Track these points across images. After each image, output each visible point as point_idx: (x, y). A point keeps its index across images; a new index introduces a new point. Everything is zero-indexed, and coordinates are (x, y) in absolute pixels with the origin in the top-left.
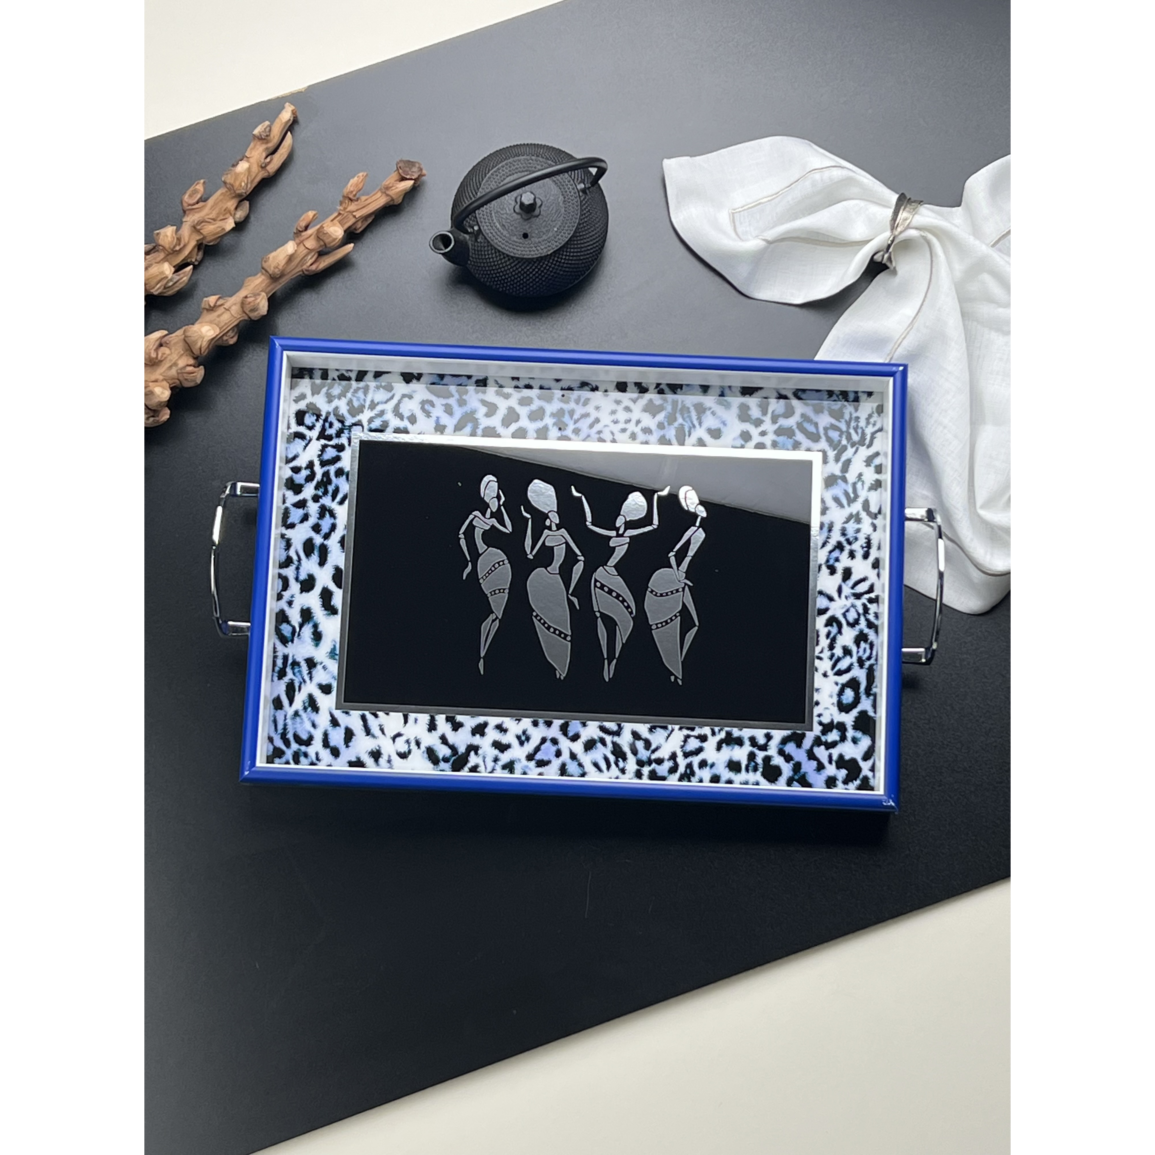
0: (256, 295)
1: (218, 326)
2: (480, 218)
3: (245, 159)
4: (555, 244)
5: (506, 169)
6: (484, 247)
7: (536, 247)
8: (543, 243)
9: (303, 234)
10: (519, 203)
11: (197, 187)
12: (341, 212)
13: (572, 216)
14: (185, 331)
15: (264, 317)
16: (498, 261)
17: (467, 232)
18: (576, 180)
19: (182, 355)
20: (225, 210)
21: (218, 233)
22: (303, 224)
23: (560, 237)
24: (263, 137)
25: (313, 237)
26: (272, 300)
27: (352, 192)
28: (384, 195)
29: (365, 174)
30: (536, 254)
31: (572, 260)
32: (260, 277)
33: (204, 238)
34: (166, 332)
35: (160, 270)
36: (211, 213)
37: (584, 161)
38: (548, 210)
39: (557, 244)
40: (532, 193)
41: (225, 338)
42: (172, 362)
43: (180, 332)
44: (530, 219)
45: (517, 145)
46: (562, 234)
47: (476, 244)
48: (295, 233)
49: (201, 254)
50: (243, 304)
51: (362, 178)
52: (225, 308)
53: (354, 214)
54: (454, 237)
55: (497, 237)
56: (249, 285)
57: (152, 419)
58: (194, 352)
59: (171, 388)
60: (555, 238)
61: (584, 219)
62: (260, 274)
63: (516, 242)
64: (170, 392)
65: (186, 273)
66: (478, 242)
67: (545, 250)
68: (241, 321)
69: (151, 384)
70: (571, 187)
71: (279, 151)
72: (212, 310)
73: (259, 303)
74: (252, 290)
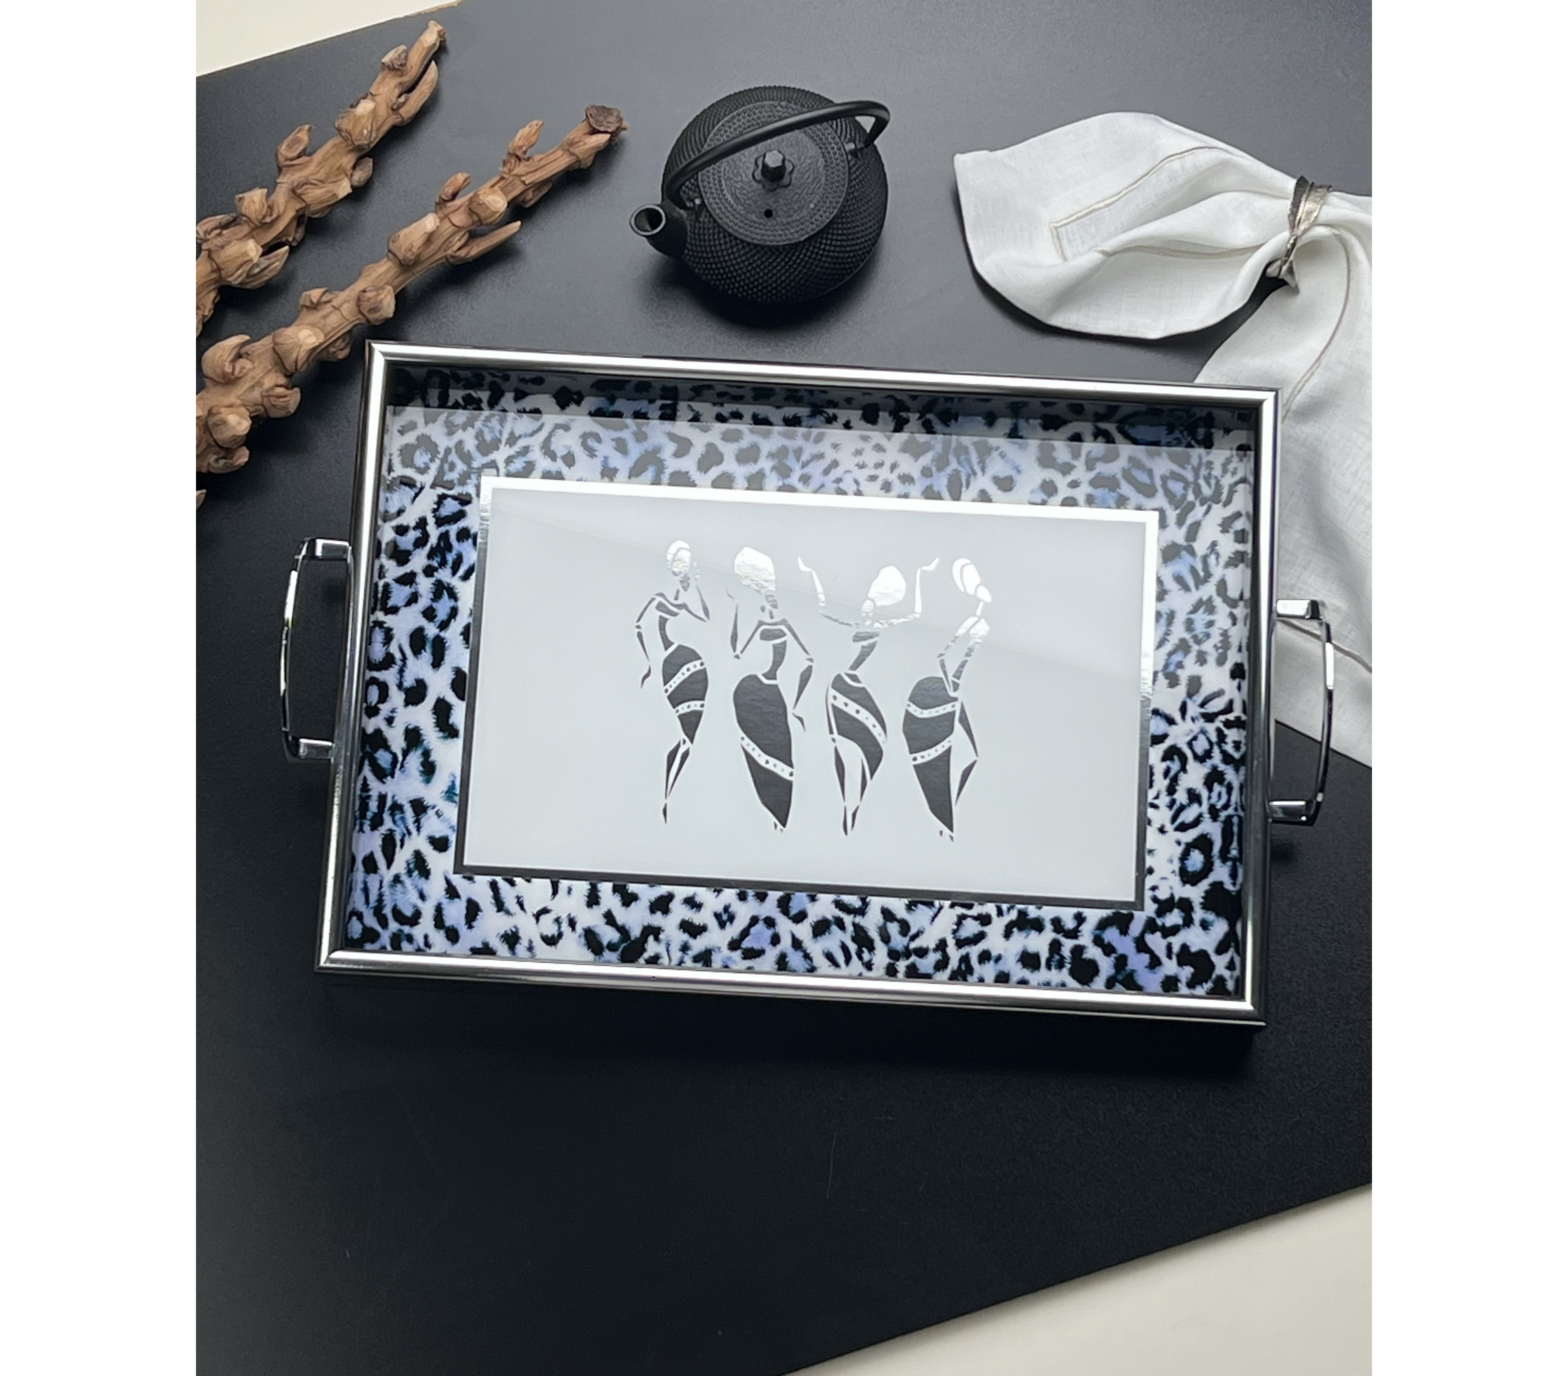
0: (378, 289)
1: (322, 330)
2: (704, 187)
3: (369, 96)
4: (811, 226)
5: (744, 118)
6: (709, 229)
7: (782, 230)
8: (794, 225)
9: (449, 204)
10: (760, 165)
11: (299, 135)
12: (505, 176)
13: (837, 187)
14: (274, 338)
15: (387, 321)
16: (727, 250)
17: (684, 207)
18: (843, 137)
19: (270, 371)
20: (338, 169)
21: (327, 201)
22: (450, 191)
23: (817, 217)
24: (396, 67)
25: (462, 209)
26: (400, 297)
27: (521, 147)
28: (567, 153)
29: (540, 123)
30: (783, 241)
31: (833, 251)
32: (385, 263)
33: (308, 206)
34: (247, 338)
35: (243, 250)
36: (318, 172)
37: (856, 106)
38: (802, 178)
39: (814, 226)
40: (780, 152)
42: (255, 381)
43: (267, 341)
44: (774, 190)
45: (760, 88)
46: (821, 212)
47: (697, 224)
48: (437, 204)
49: (301, 230)
50: (359, 300)
51: (535, 128)
52: (333, 306)
53: (523, 178)
54: (665, 214)
55: (727, 214)
56: (369, 275)
57: (222, 462)
58: (287, 366)
59: (252, 418)
60: (811, 218)
61: (853, 192)
62: (386, 259)
63: (755, 222)
64: (250, 422)
65: (280, 257)
66: (700, 222)
67: (796, 236)
68: (355, 326)
69: (223, 410)
70: (836, 147)
71: (418, 88)
72: (315, 308)
73: (382, 300)
74: (373, 282)
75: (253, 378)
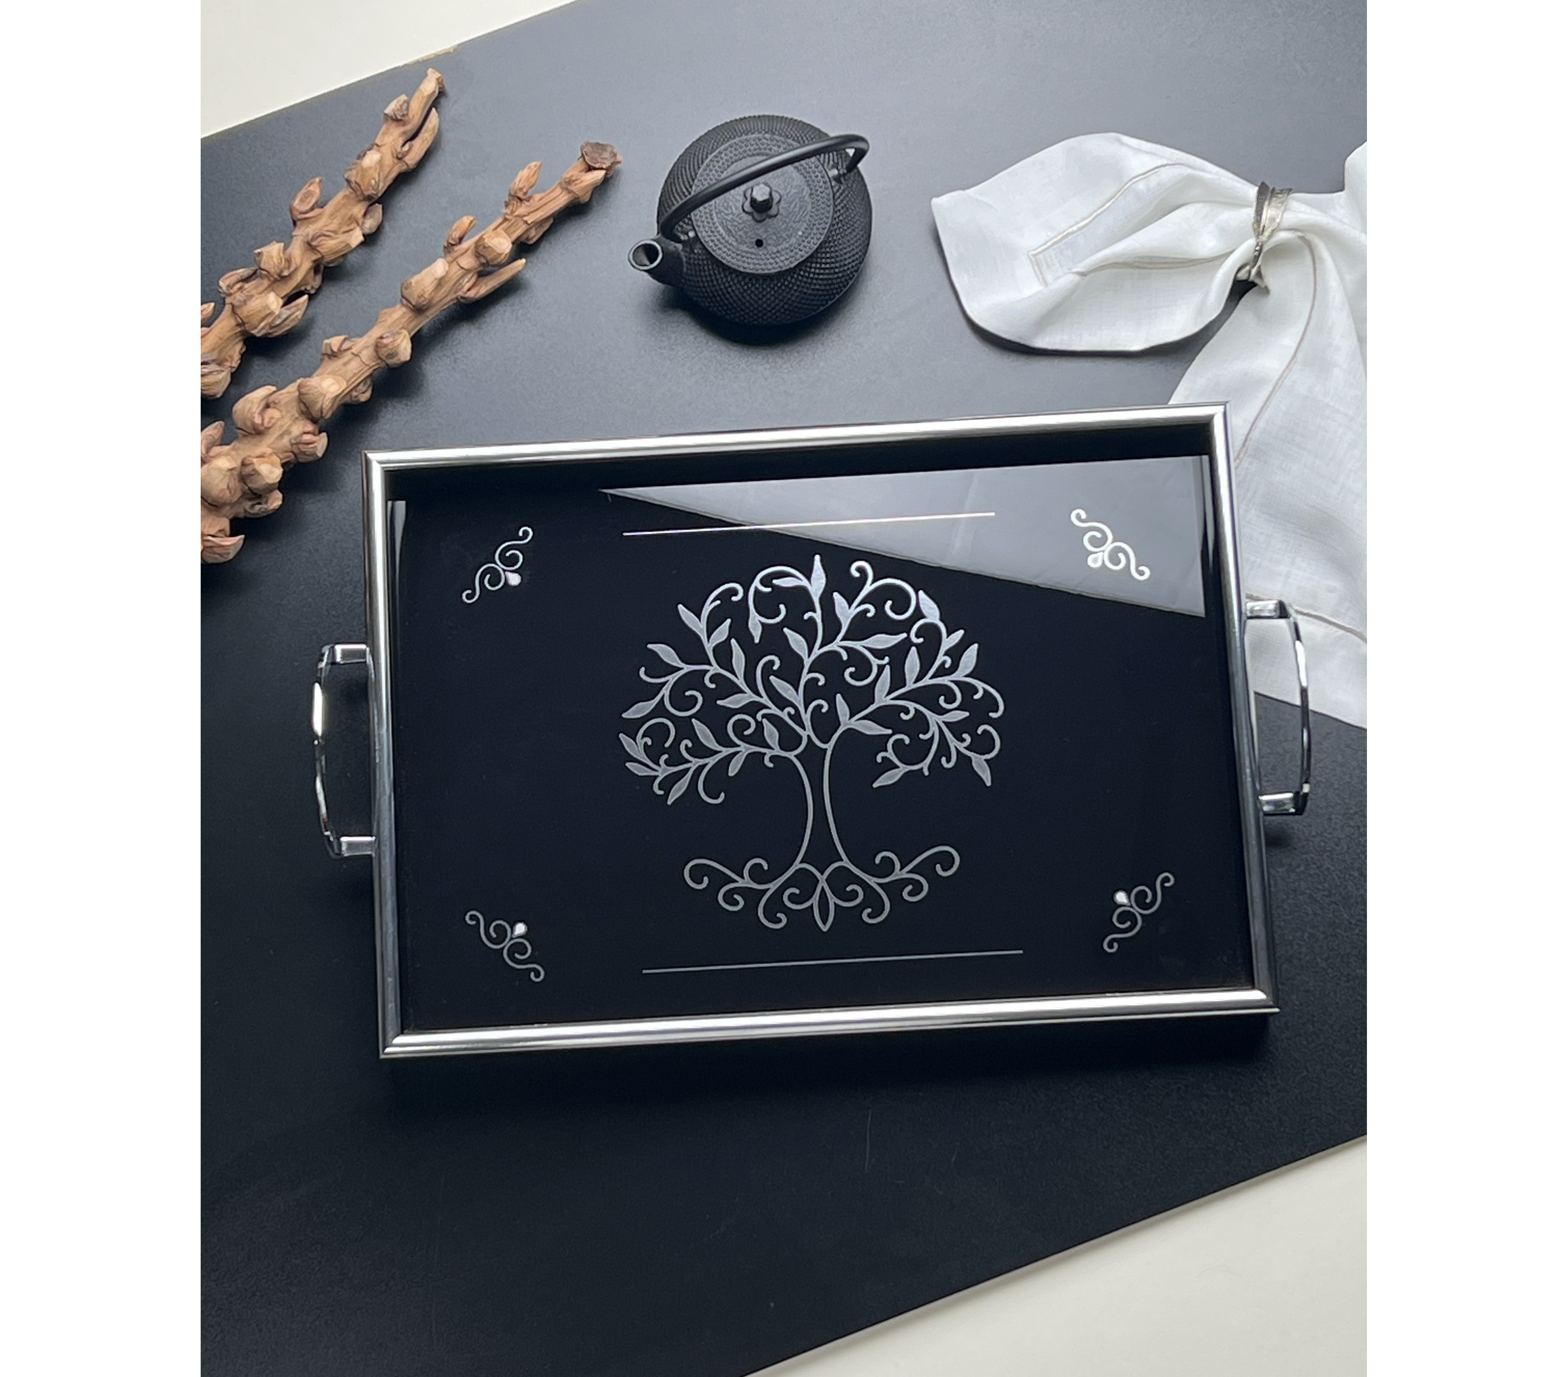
0: (394, 334)
1: (344, 378)
2: (697, 221)
3: (375, 147)
4: (800, 253)
5: (731, 152)
6: (704, 260)
7: (773, 258)
8: (783, 253)
9: (456, 248)
10: (749, 199)
11: (311, 188)
12: (507, 217)
13: (823, 214)
14: (299, 386)
15: (406, 363)
16: (722, 279)
17: (679, 241)
18: (826, 165)
19: (297, 419)
20: (350, 218)
21: (341, 251)
22: (457, 235)
23: (805, 243)
24: (399, 117)
25: (469, 252)
26: (416, 340)
27: (521, 189)
28: (565, 191)
29: (539, 163)
30: (774, 268)
31: (823, 274)
32: (400, 308)
33: (323, 257)
34: (274, 388)
35: (264, 304)
36: (331, 223)
37: (839, 140)
38: (789, 207)
39: (803, 253)
40: (766, 184)
41: (354, 394)
42: (284, 429)
43: (292, 388)
44: (764, 220)
45: (745, 118)
46: (809, 239)
47: (692, 256)
48: (445, 248)
49: (319, 279)
50: (377, 347)
51: (534, 169)
52: (353, 353)
53: (525, 219)
54: (662, 248)
56: (386, 320)
57: (258, 507)
58: (313, 413)
59: (283, 465)
60: (800, 245)
61: (838, 217)
62: (399, 306)
63: (747, 252)
64: (281, 470)
65: (300, 306)
66: (695, 254)
67: (787, 262)
68: (374, 370)
69: (255, 460)
70: (820, 175)
71: (421, 135)
72: (335, 356)
73: (399, 345)
74: (389, 327)
75: (281, 426)
